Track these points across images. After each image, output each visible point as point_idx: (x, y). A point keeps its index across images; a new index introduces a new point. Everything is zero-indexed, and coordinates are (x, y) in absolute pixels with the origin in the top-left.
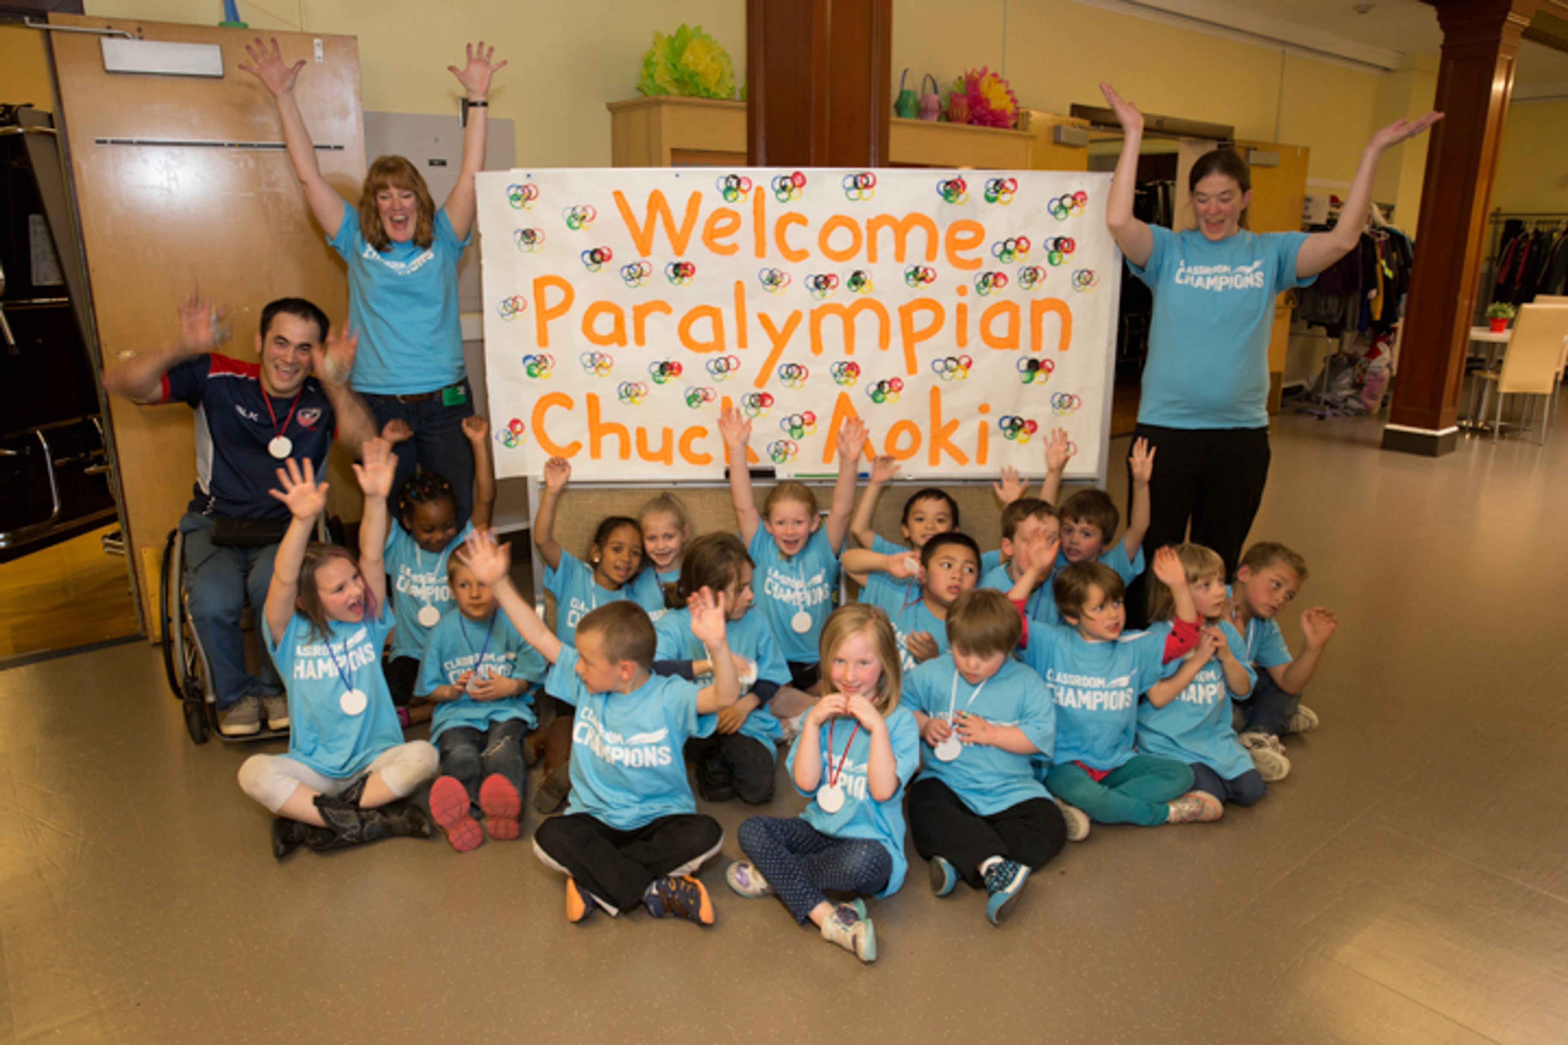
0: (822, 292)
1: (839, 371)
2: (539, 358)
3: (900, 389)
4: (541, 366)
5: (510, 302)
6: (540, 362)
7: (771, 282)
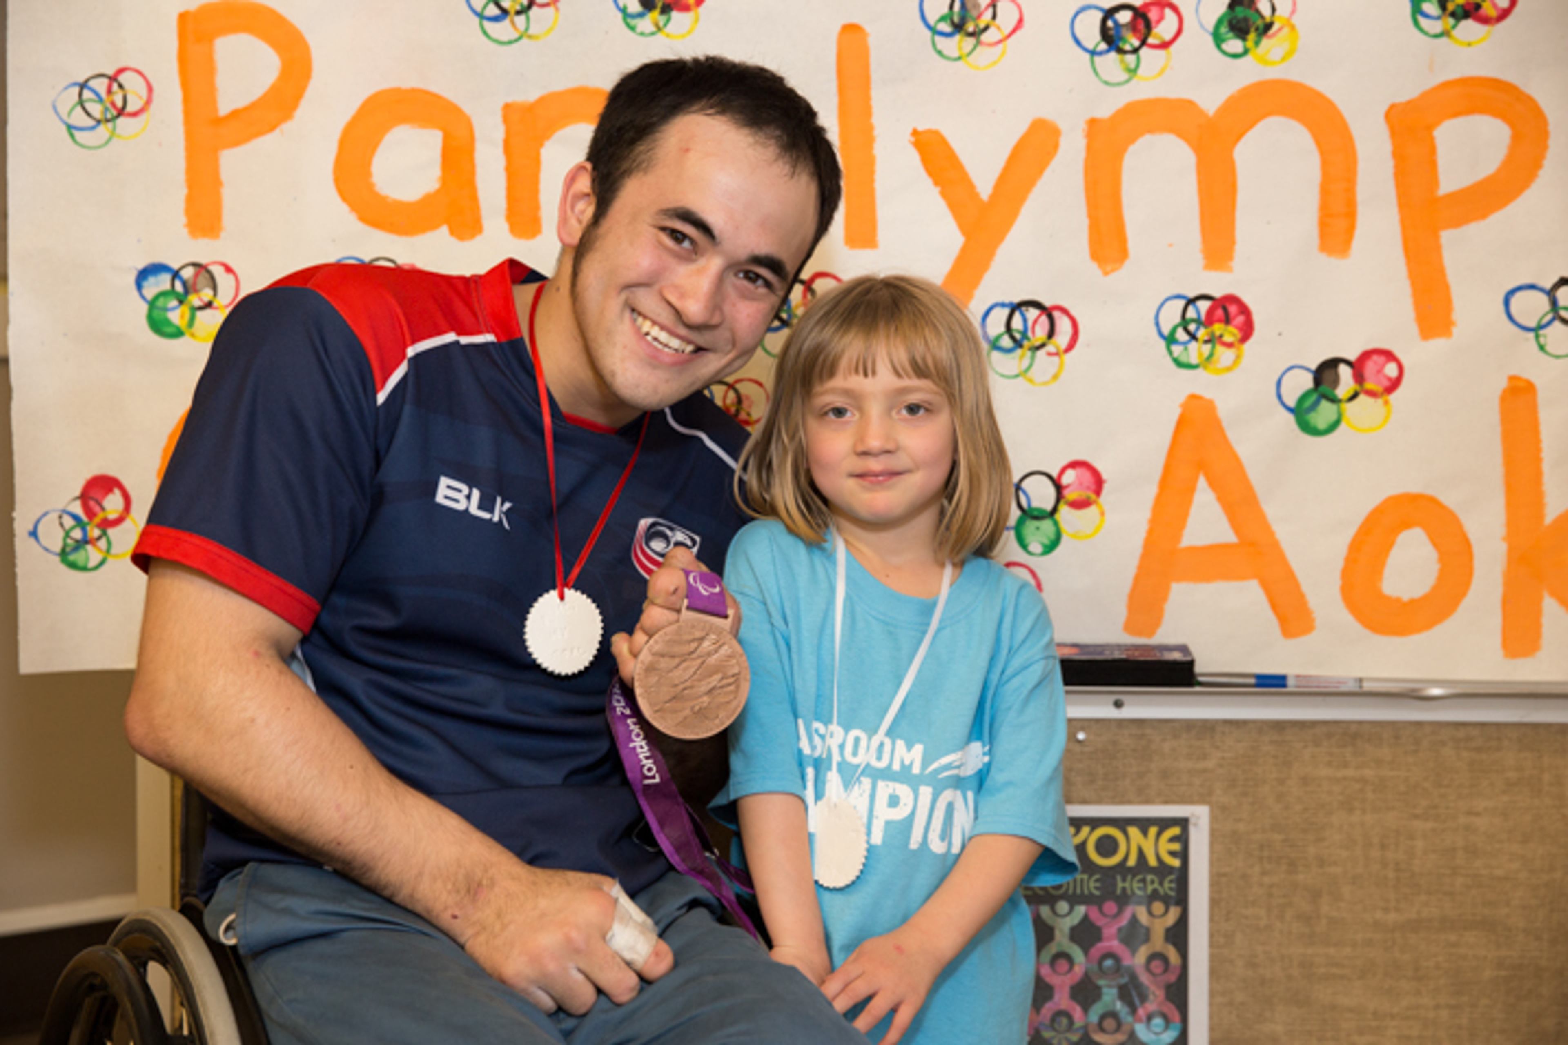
0: (1131, 59)
1: (1184, 322)
2: (188, 273)
3: (1394, 385)
4: (194, 300)
5: (100, 85)
6: (189, 288)
7: (959, 27)
